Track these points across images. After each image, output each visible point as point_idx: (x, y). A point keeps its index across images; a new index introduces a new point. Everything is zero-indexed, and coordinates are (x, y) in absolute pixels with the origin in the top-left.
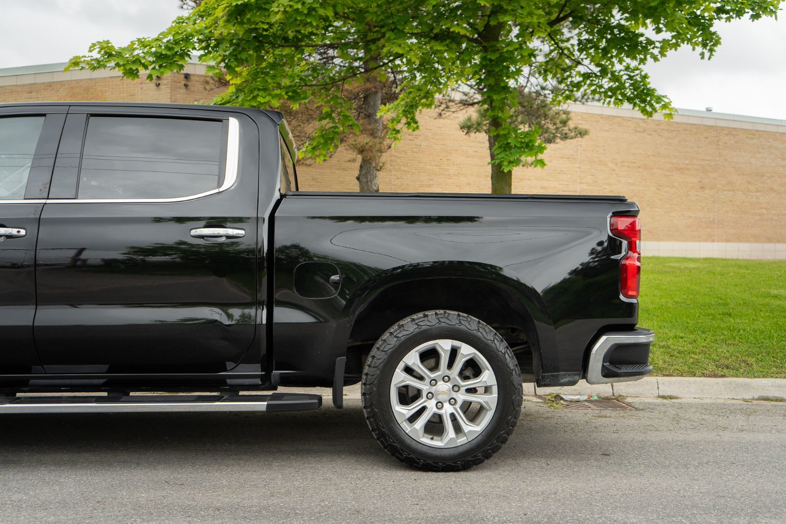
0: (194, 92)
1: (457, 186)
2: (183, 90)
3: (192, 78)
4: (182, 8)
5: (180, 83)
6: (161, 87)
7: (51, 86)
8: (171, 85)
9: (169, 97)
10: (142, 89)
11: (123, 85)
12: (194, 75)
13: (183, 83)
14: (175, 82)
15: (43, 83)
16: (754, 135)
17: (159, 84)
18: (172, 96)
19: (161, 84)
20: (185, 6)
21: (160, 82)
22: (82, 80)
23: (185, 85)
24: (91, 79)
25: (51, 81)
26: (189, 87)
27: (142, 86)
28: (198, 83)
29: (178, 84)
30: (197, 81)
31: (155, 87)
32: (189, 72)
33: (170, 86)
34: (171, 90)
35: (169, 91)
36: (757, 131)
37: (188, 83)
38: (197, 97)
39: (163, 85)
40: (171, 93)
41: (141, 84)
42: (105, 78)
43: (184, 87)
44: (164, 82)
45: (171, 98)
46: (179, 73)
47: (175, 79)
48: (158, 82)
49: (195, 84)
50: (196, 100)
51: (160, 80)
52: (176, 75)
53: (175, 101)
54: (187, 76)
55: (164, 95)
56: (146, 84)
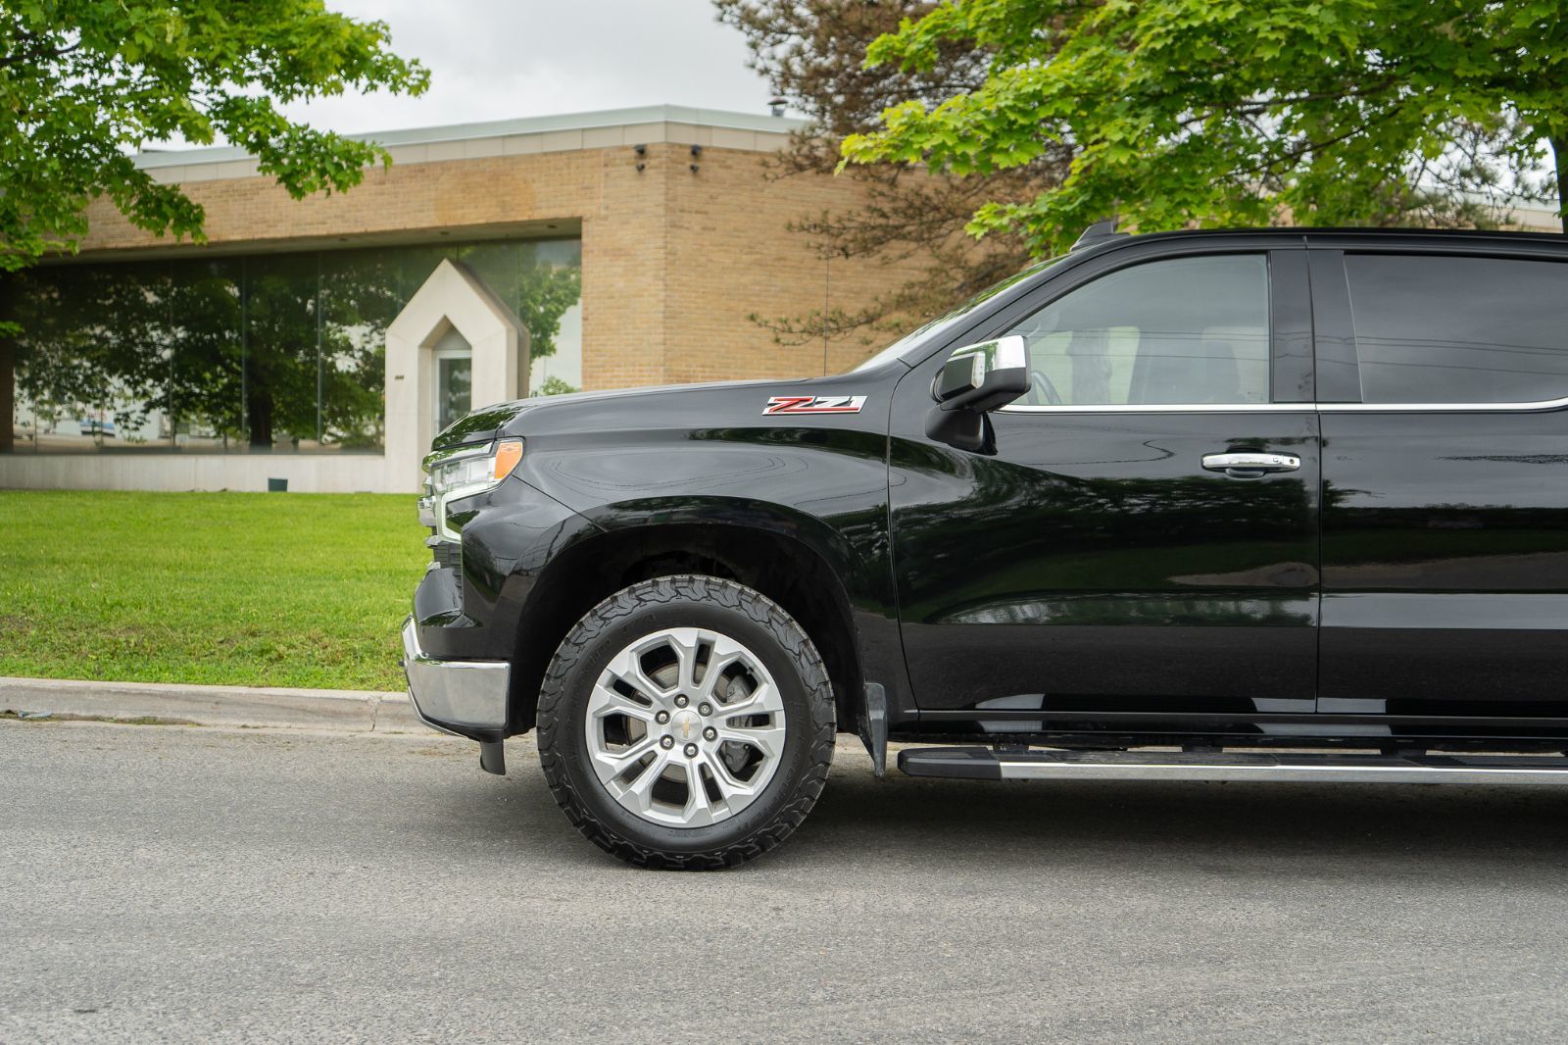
0: (708, 181)
2: (688, 179)
3: (705, 154)
4: (721, 20)
5: (683, 163)
6: (647, 171)
7: (423, 171)
8: (668, 168)
9: (663, 191)
10: (607, 175)
11: (569, 168)
12: (708, 149)
13: (689, 163)
14: (674, 162)
15: (407, 166)
17: (643, 167)
18: (668, 189)
19: (647, 167)
20: (726, 18)
21: (644, 162)
22: (485, 160)
23: (692, 168)
24: (504, 158)
25: (423, 161)
26: (700, 172)
27: (608, 169)
28: (715, 165)
29: (680, 166)
30: (713, 161)
31: (636, 172)
32: (700, 143)
33: (664, 170)
34: (667, 178)
35: (664, 180)
37: (698, 164)
38: (714, 191)
39: (650, 168)
40: (666, 184)
41: (606, 165)
42: (532, 156)
43: (690, 172)
44: (653, 162)
45: (667, 194)
46: (681, 146)
47: (674, 156)
48: (641, 163)
49: (709, 167)
50: (711, 197)
51: (645, 158)
52: (677, 149)
53: (675, 199)
54: (696, 151)
55: (653, 187)
56: (616, 165)
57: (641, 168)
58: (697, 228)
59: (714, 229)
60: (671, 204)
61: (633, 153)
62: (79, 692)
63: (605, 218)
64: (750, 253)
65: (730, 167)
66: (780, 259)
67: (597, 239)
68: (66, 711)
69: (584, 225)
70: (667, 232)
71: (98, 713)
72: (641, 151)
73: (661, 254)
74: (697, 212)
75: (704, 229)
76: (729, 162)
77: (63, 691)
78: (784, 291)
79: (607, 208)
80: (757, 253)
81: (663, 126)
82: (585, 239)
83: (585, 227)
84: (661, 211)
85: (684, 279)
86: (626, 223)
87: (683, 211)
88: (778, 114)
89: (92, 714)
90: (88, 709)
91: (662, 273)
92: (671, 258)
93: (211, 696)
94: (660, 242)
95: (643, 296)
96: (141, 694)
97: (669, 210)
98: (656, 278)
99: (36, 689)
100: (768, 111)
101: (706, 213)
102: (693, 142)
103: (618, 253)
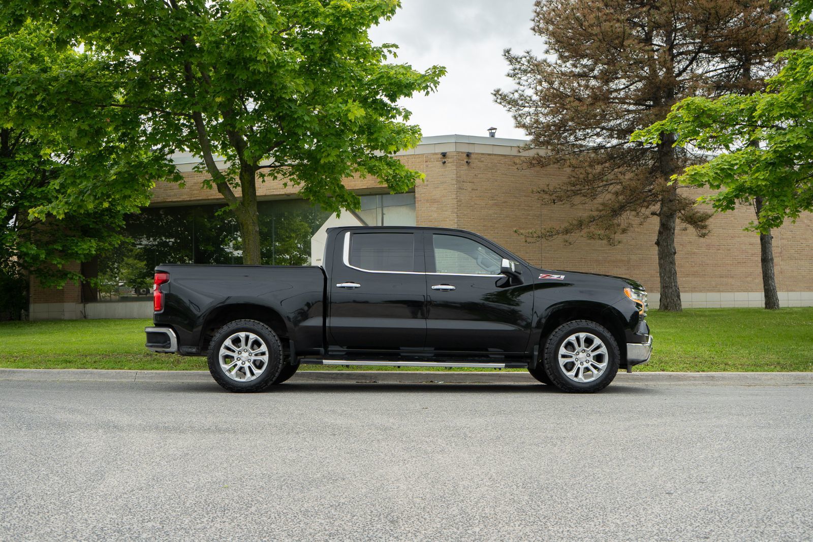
0: (473, 168)
1: (681, 245)
2: (466, 167)
3: (472, 155)
5: (463, 160)
6: (446, 164)
8: (457, 163)
9: (454, 173)
10: (427, 166)
11: (408, 163)
12: (473, 153)
13: (466, 160)
14: (459, 160)
18: (457, 172)
19: (447, 162)
21: (445, 160)
23: (467, 162)
26: (470, 164)
27: (428, 163)
28: (477, 161)
29: (462, 162)
30: (476, 159)
31: (441, 164)
32: (470, 151)
33: (455, 164)
34: (457, 167)
35: (455, 168)
37: (469, 161)
38: (476, 172)
39: (449, 163)
40: (456, 170)
41: (426, 162)
43: (466, 164)
44: (449, 160)
45: (457, 174)
46: (462, 153)
47: (459, 157)
48: (443, 160)
49: (474, 161)
50: (475, 175)
51: (446, 158)
52: (460, 154)
53: (460, 177)
54: (468, 155)
55: (450, 171)
56: (431, 161)
57: (444, 163)
58: (470, 189)
59: (477, 190)
60: (458, 179)
61: (441, 156)
62: (451, 375)
63: (427, 185)
64: (493, 200)
65: (482, 161)
66: (505, 202)
67: (423, 195)
69: (416, 188)
70: (457, 192)
72: (444, 155)
73: (455, 202)
74: (470, 182)
75: (472, 190)
76: (482, 159)
77: (446, 375)
78: (507, 217)
79: (428, 181)
80: (495, 200)
81: (455, 144)
82: (417, 196)
83: (417, 190)
84: (454, 182)
85: (465, 212)
86: (437, 188)
87: (464, 182)
88: (492, 135)
91: (456, 210)
92: (459, 203)
93: (498, 374)
94: (454, 196)
95: (446, 221)
96: (473, 375)
97: (458, 181)
98: (453, 213)
101: (473, 182)
102: (467, 151)
103: (434, 201)
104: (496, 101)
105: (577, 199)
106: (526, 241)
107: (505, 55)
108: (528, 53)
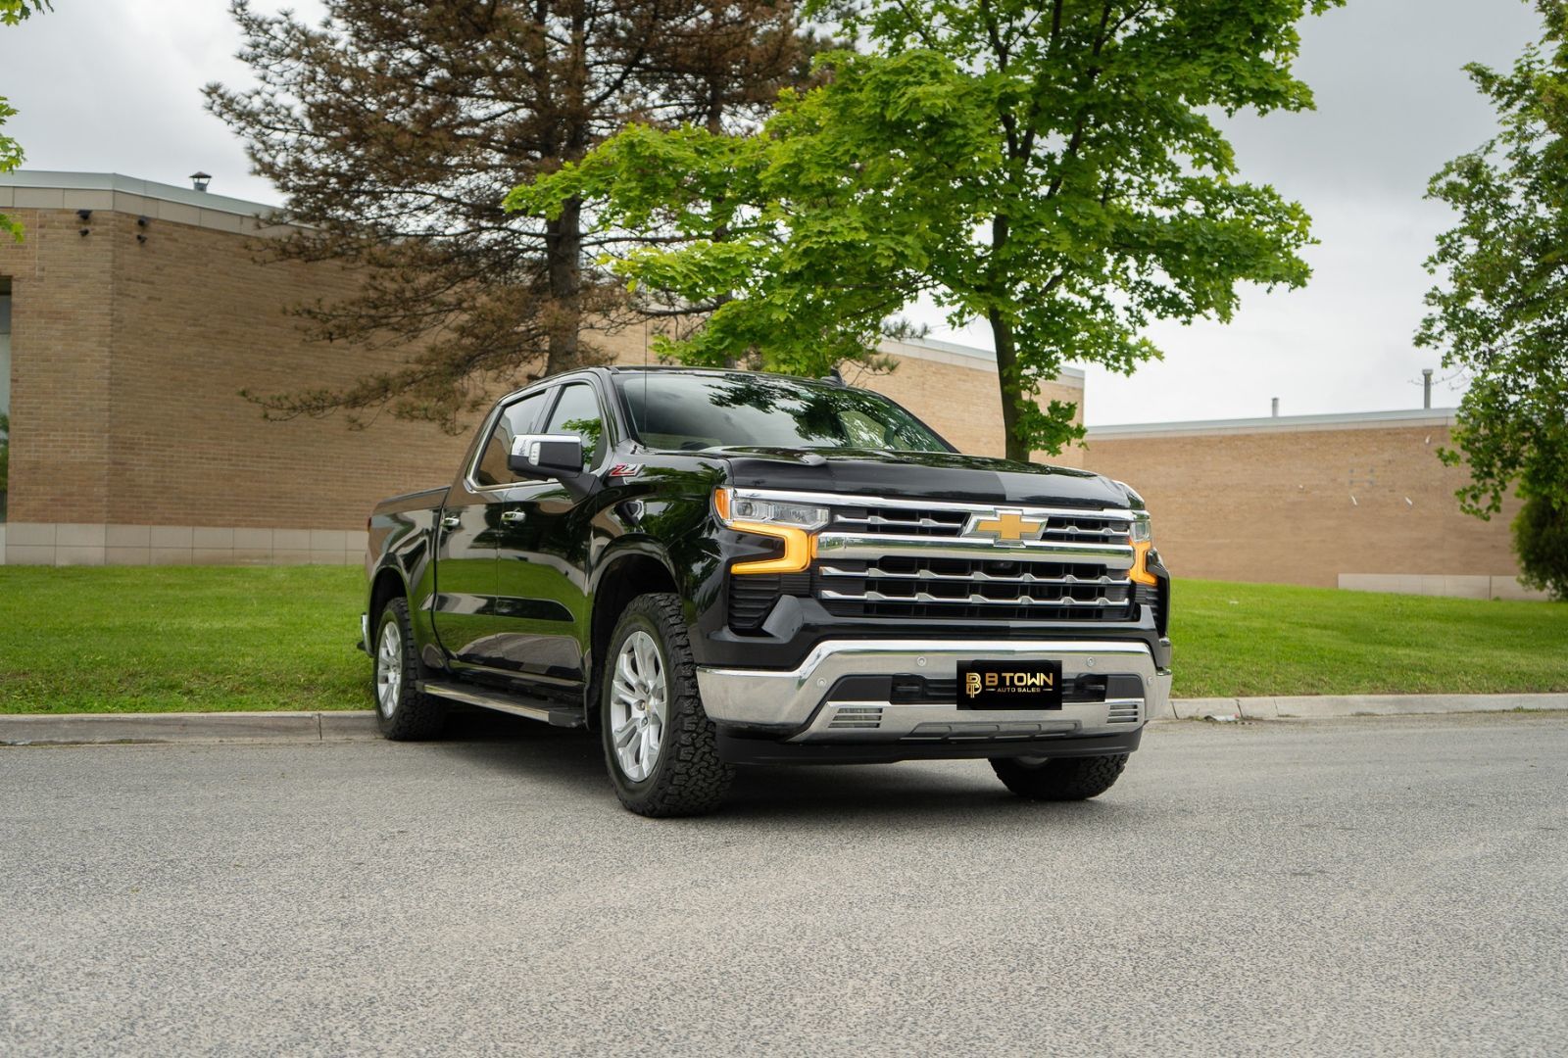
0: (154, 252)
2: (135, 248)
3: (153, 225)
5: (130, 233)
6: (90, 237)
8: (115, 236)
9: (110, 258)
10: (43, 236)
12: (154, 220)
13: (136, 233)
14: (120, 231)
16: (968, 375)
17: (87, 232)
18: (115, 257)
19: (91, 232)
21: (88, 227)
23: (139, 238)
26: (146, 242)
27: (44, 231)
28: (163, 236)
29: (127, 235)
30: (160, 232)
31: (78, 236)
32: (147, 215)
33: (111, 238)
34: (114, 246)
35: (110, 248)
36: (970, 369)
37: (144, 235)
38: (161, 262)
39: (95, 234)
40: (113, 251)
41: (41, 227)
43: (137, 242)
44: (98, 229)
45: (113, 261)
46: (128, 215)
47: (121, 225)
48: (84, 228)
49: (156, 238)
50: (157, 268)
51: (89, 223)
52: (124, 218)
53: (121, 268)
54: (142, 223)
55: (98, 256)
56: (54, 227)
57: (85, 233)
58: (144, 298)
59: (160, 300)
60: (117, 272)
61: (75, 217)
62: (53, 723)
63: (41, 279)
64: (195, 325)
65: (176, 240)
66: (222, 333)
67: (30, 300)
68: (44, 739)
69: (14, 284)
70: (114, 300)
71: (77, 739)
72: (85, 215)
73: (107, 321)
74: (143, 282)
75: (150, 298)
76: (176, 235)
78: (226, 364)
79: (43, 270)
80: (201, 325)
81: (111, 194)
82: (14, 299)
83: (15, 287)
84: (107, 278)
85: (131, 347)
86: (66, 287)
87: (129, 280)
88: (201, 188)
89: (70, 740)
90: (66, 736)
91: (108, 339)
92: (117, 325)
94: (106, 309)
95: (84, 361)
96: (113, 721)
97: (115, 277)
98: (100, 344)
99: (12, 722)
100: (190, 185)
101: (152, 283)
102: (141, 214)
103: (55, 316)
104: (211, 108)
105: (380, 336)
106: (266, 416)
107: (235, 12)
108: (286, 15)
